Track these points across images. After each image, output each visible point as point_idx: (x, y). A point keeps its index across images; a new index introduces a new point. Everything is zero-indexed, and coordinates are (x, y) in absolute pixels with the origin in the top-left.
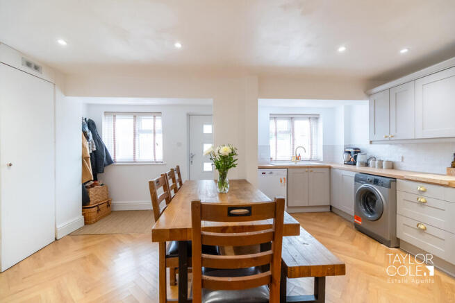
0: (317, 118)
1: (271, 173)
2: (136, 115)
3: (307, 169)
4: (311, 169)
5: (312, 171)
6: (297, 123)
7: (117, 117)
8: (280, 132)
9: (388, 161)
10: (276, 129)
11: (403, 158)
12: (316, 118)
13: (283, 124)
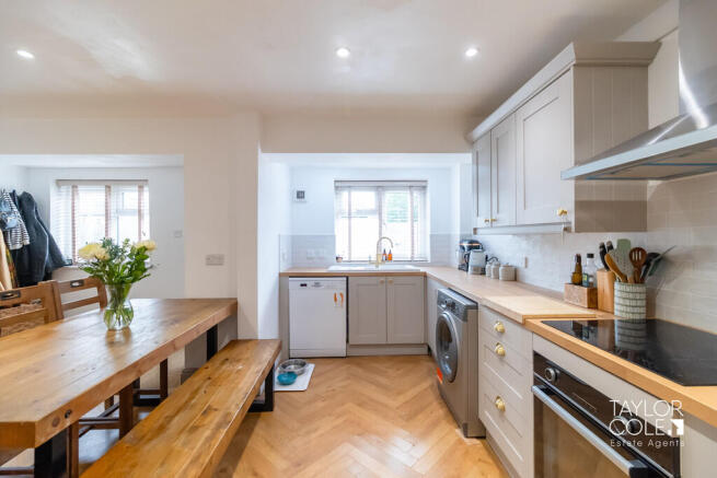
0: (424, 188)
1: (317, 285)
2: (109, 185)
3: (382, 279)
4: (390, 279)
5: (391, 282)
6: (389, 196)
7: (80, 188)
8: (359, 212)
9: (507, 266)
10: (350, 206)
11: (526, 260)
12: (421, 186)
13: (365, 198)
